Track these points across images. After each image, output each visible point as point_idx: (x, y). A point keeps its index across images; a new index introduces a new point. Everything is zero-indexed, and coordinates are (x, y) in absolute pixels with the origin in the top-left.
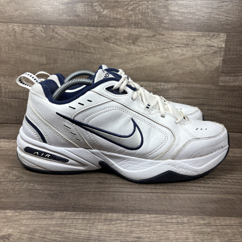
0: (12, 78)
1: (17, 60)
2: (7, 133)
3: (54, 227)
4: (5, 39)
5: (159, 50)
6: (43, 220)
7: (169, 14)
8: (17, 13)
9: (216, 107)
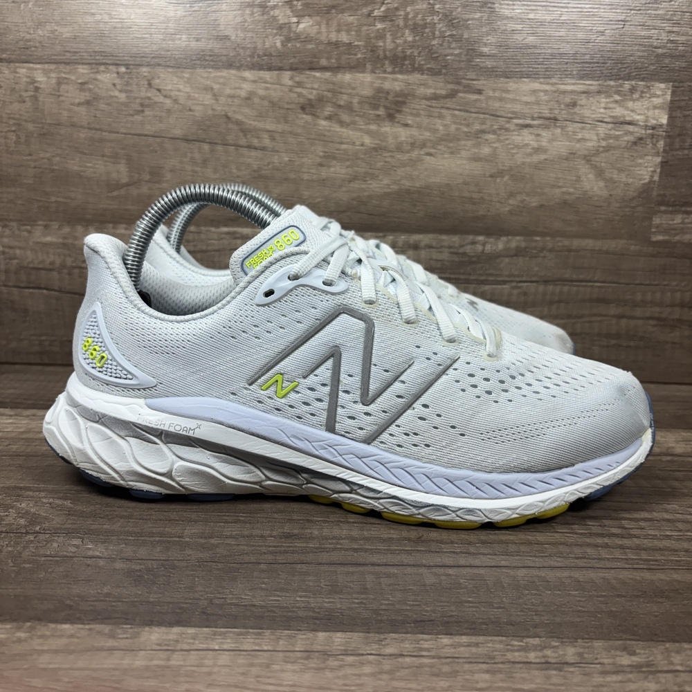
1: (42, 172)
2: (12, 391)
3: (138, 677)
5: (468, 136)
6: (104, 654)
7: (496, 27)
8: (40, 32)
9: (642, 309)
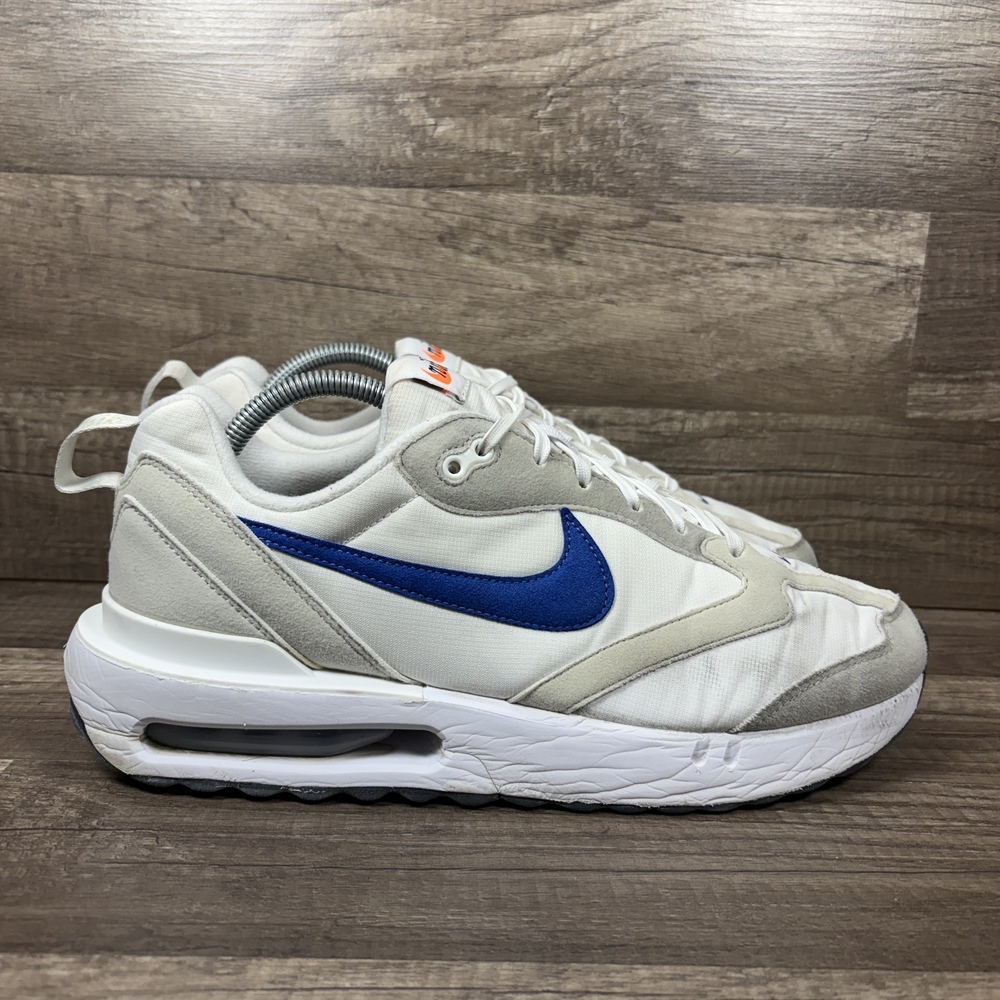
0: (61, 394)
1: (82, 320)
2: (36, 622)
4: (37, 238)
5: (662, 278)
6: (201, 995)
7: (700, 136)
8: (85, 134)
9: (895, 508)
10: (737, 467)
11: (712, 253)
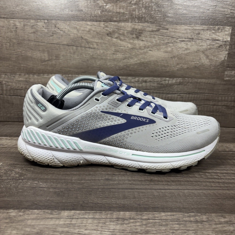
0: (14, 75)
1: (18, 56)
2: (9, 131)
3: (62, 227)
4: (7, 35)
5: (163, 44)
6: (49, 220)
7: (173, 7)
8: (18, 8)
9: (221, 102)
10: (182, 92)
11: (176, 38)
